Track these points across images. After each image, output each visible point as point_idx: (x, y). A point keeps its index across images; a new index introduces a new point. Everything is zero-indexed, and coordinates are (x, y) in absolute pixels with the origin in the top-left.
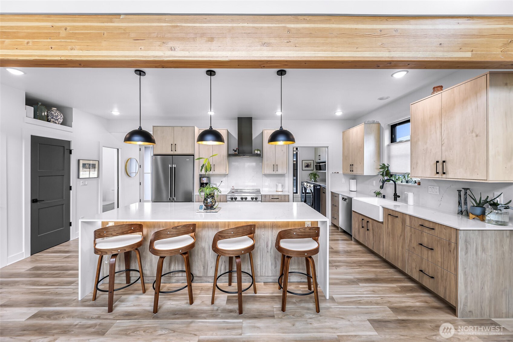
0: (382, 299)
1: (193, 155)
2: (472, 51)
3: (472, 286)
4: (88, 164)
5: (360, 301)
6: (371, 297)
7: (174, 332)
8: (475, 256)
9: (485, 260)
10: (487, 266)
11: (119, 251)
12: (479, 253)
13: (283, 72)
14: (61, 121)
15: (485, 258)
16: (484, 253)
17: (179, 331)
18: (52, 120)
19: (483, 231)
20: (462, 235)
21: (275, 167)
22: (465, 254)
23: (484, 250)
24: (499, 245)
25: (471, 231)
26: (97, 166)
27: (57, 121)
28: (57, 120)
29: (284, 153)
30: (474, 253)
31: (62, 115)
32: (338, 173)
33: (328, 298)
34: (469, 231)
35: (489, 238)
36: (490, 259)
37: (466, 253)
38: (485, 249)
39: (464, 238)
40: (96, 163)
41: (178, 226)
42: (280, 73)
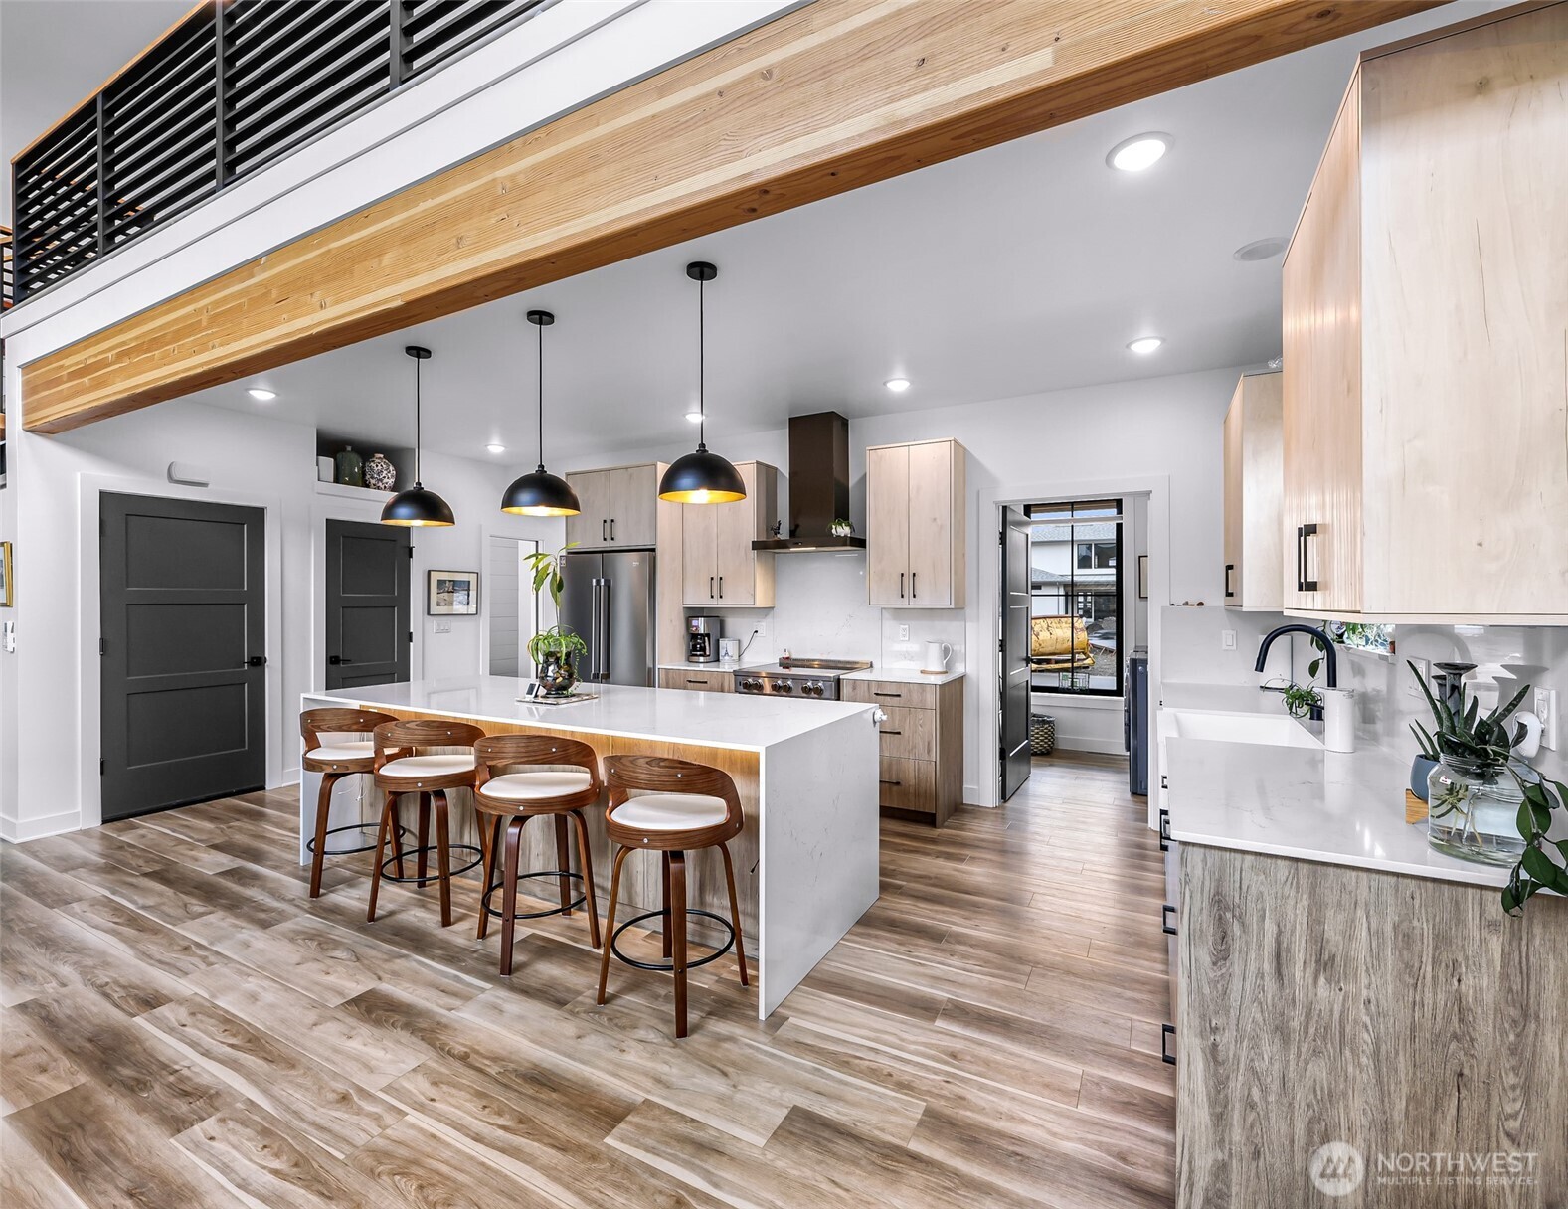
0: (947, 1082)
1: (654, 550)
2: (1057, 39)
3: (1252, 1127)
4: (450, 581)
5: (850, 1059)
6: (917, 1064)
7: (358, 960)
8: (1270, 985)
9: (1337, 1015)
10: (1348, 1053)
11: (335, 767)
12: (1298, 975)
13: (706, 271)
14: (391, 481)
15: (1337, 1009)
16: (1329, 981)
17: (366, 962)
18: (373, 482)
19: (1319, 868)
20: (1199, 872)
21: (908, 582)
22: (1214, 964)
23: (1325, 964)
24: (1427, 959)
25: (1249, 858)
26: (473, 586)
27: (380, 484)
28: (381, 480)
29: (941, 527)
30: (1268, 967)
31: (391, 468)
32: (1201, 604)
33: (762, 1016)
34: (1238, 856)
35: (1360, 912)
36: (1367, 1019)
37: (1221, 956)
38: (1333, 958)
39: (1207, 883)
40: (473, 578)
41: (408, 722)
42: (697, 270)
